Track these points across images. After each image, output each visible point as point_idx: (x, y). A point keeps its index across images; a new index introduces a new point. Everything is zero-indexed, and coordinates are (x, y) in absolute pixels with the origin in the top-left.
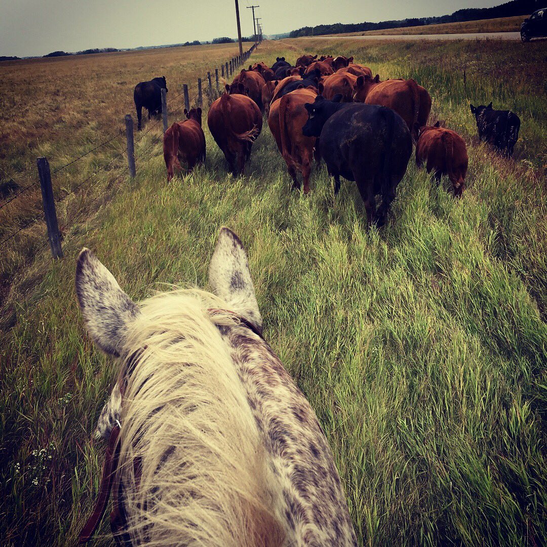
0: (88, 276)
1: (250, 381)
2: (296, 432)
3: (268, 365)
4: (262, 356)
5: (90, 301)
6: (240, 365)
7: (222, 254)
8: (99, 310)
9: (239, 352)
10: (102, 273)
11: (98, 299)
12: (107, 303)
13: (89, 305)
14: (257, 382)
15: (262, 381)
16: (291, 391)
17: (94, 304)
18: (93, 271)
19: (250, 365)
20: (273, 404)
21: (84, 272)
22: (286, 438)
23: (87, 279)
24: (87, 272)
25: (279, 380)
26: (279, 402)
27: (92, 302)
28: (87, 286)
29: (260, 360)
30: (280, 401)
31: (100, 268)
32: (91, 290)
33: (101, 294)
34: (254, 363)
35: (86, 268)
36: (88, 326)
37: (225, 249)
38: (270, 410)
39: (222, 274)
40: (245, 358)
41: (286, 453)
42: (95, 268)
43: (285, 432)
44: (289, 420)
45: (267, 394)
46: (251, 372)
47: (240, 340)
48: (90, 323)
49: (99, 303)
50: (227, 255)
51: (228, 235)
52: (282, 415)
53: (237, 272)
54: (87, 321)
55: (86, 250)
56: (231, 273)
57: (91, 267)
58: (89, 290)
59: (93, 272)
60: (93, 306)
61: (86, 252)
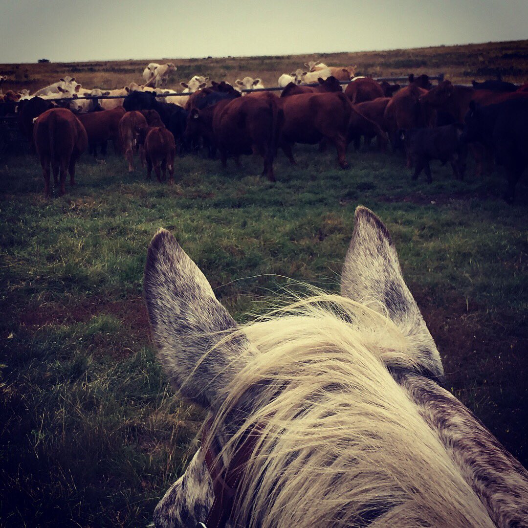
0: (164, 274)
1: (460, 459)
3: (483, 437)
4: (468, 424)
5: (165, 314)
7: (362, 253)
8: (179, 331)
9: (431, 412)
10: (187, 271)
11: (178, 312)
12: (192, 320)
13: (164, 322)
14: (472, 462)
15: (480, 460)
17: (172, 320)
18: (172, 266)
19: (454, 435)
21: (159, 267)
23: (162, 279)
24: (162, 267)
25: (508, 462)
27: (169, 316)
28: (163, 290)
29: (468, 430)
31: (183, 262)
32: (168, 297)
33: (183, 305)
34: (458, 432)
35: (162, 261)
36: (162, 355)
37: (366, 245)
39: (366, 288)
42: (176, 261)
45: (495, 482)
46: (457, 444)
48: (164, 351)
49: (180, 318)
50: (371, 254)
51: (368, 221)
52: (527, 518)
53: (393, 283)
54: (160, 347)
55: (162, 232)
56: (383, 285)
57: (169, 260)
58: (165, 298)
59: (173, 269)
60: (170, 322)
61: (163, 235)
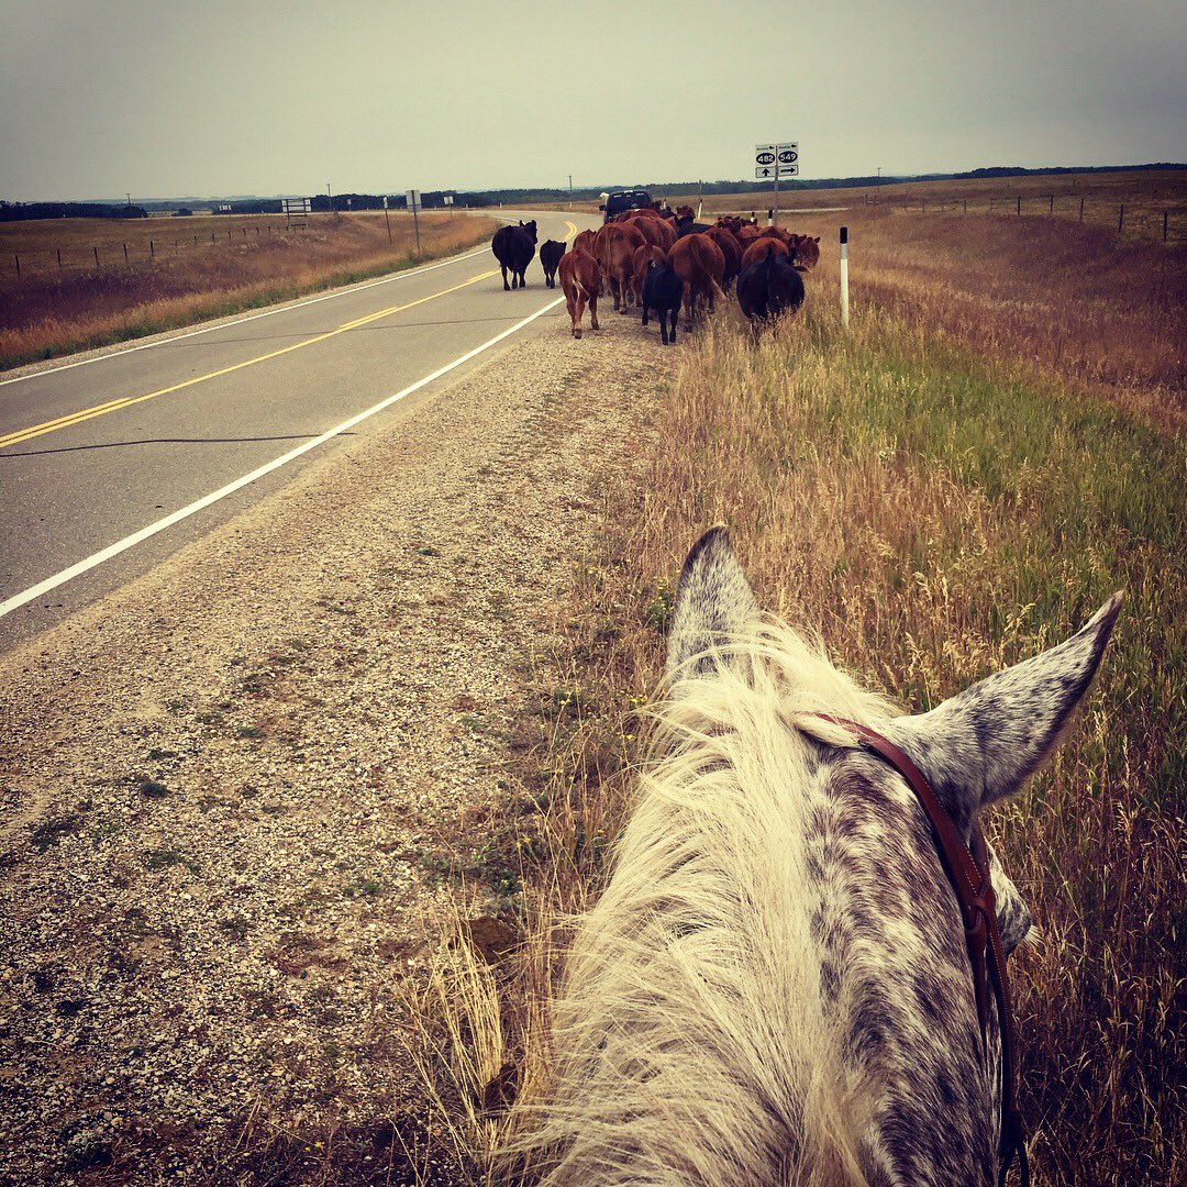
1: (841, 881)
2: (911, 1030)
3: (893, 864)
4: (886, 840)
6: (829, 839)
9: (838, 808)
14: (855, 890)
15: (866, 892)
16: (927, 941)
19: (854, 849)
20: (878, 950)
22: (887, 1034)
25: (907, 907)
26: (890, 951)
30: (892, 951)
34: (863, 846)
38: (865, 960)
40: (848, 827)
41: (879, 1066)
43: (889, 1022)
44: (901, 998)
45: (869, 924)
46: (849, 862)
47: (854, 785)
52: (890, 983)
